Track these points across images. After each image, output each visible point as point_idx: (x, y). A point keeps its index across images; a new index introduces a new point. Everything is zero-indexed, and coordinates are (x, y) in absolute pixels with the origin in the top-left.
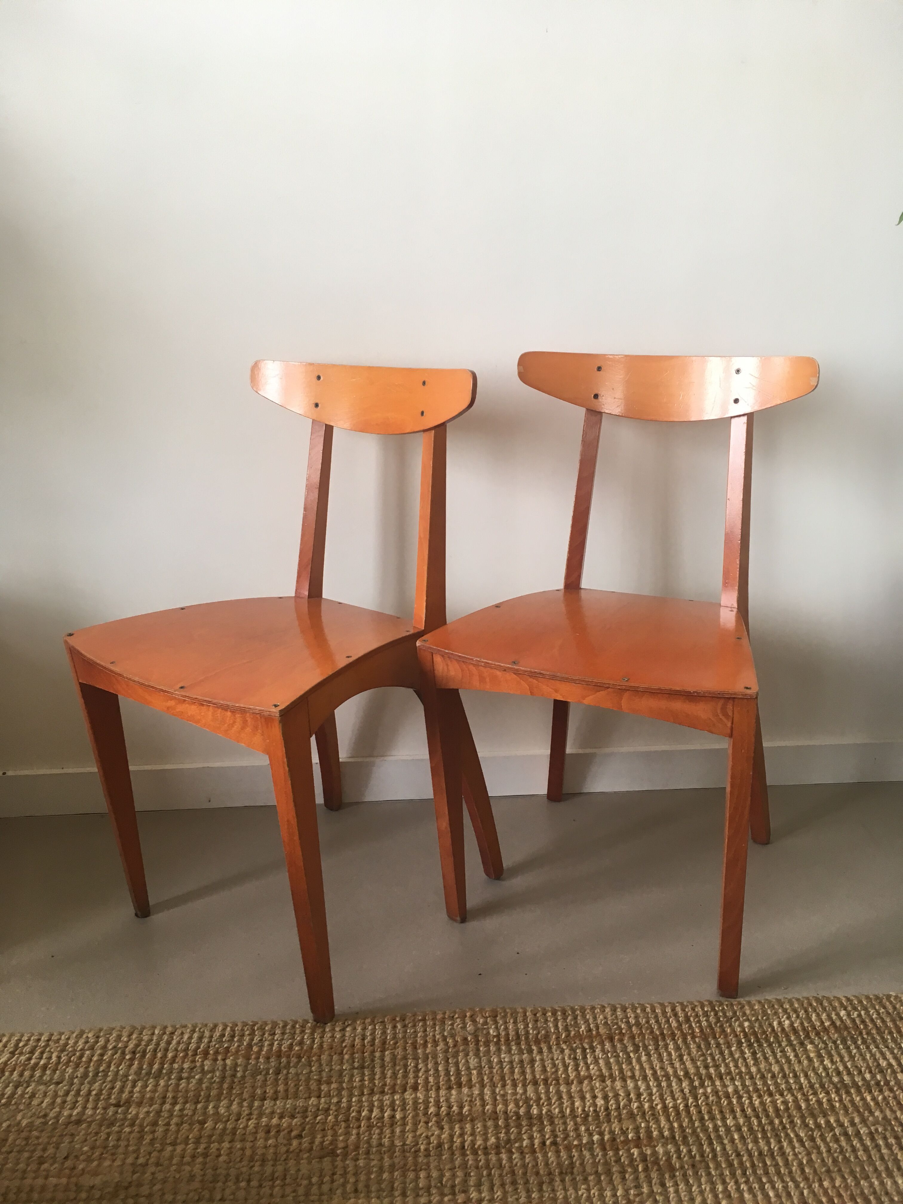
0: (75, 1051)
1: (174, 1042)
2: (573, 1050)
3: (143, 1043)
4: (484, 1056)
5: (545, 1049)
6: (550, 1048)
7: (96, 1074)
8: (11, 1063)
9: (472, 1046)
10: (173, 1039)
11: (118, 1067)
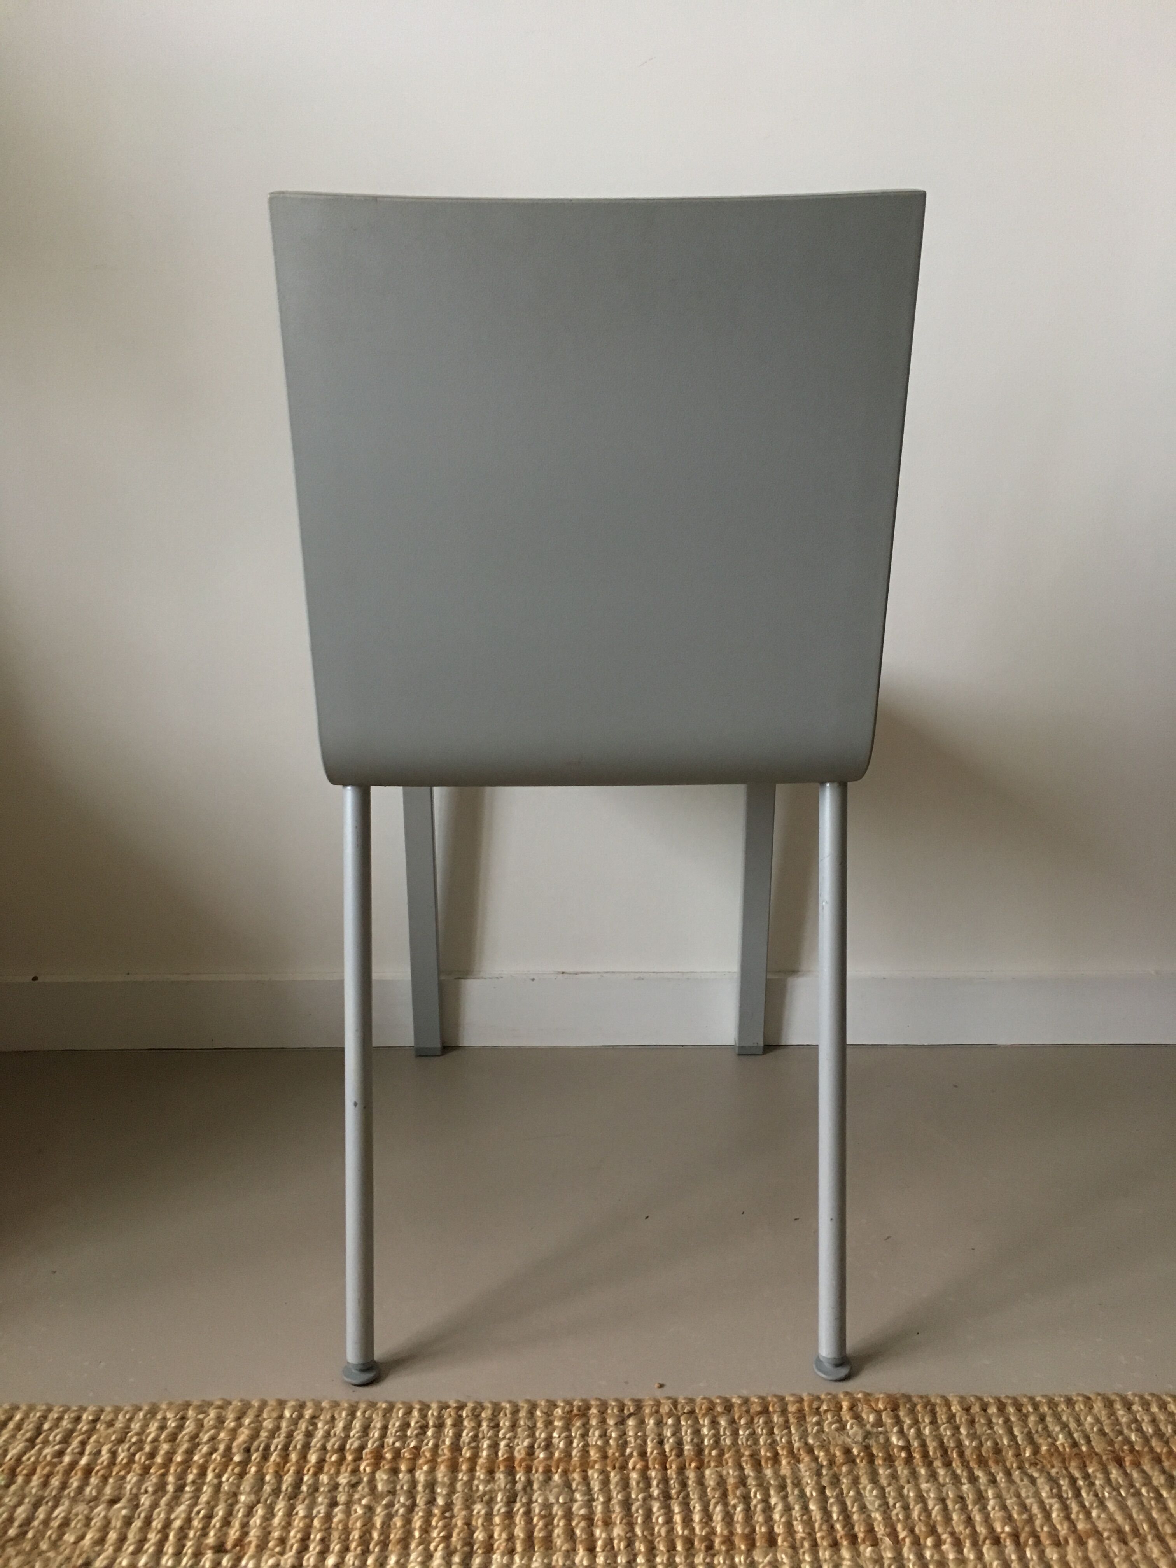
0: (140, 1444)
1: (320, 1433)
2: (1053, 1481)
3: (264, 1434)
4: (889, 1485)
5: (1000, 1477)
6: (1008, 1474)
7: (180, 1489)
8: (29, 1459)
9: (862, 1465)
10: (316, 1428)
11: (219, 1476)
